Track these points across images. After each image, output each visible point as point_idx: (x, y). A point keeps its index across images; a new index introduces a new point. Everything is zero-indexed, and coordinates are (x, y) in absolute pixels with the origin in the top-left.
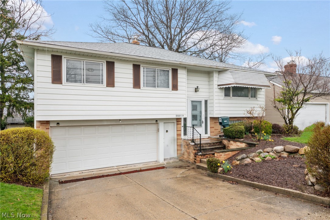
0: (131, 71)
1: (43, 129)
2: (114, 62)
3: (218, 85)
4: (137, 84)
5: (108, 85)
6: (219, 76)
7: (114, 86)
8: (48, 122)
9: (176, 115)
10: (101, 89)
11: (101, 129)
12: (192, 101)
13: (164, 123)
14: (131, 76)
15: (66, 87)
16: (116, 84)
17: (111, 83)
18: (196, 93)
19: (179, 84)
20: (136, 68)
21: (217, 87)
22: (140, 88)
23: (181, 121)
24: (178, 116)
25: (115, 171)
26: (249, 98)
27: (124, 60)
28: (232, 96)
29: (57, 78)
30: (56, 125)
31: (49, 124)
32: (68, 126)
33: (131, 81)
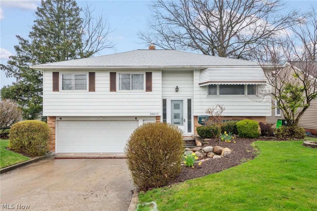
0: (109, 78)
1: (51, 122)
2: (95, 72)
3: (200, 84)
4: (113, 88)
5: (90, 90)
6: (201, 75)
7: (94, 91)
8: (54, 117)
9: (151, 114)
10: (85, 93)
11: (92, 123)
12: (171, 100)
13: (143, 120)
14: (109, 82)
15: (62, 94)
16: (96, 89)
17: (92, 88)
18: (177, 92)
19: (153, 86)
20: (113, 75)
21: (198, 86)
22: (116, 91)
23: (160, 119)
24: (152, 114)
25: (98, 156)
26: (245, 95)
27: (103, 70)
28: (220, 94)
29: (56, 88)
30: (59, 119)
31: (55, 118)
32: (68, 120)
33: (109, 86)
